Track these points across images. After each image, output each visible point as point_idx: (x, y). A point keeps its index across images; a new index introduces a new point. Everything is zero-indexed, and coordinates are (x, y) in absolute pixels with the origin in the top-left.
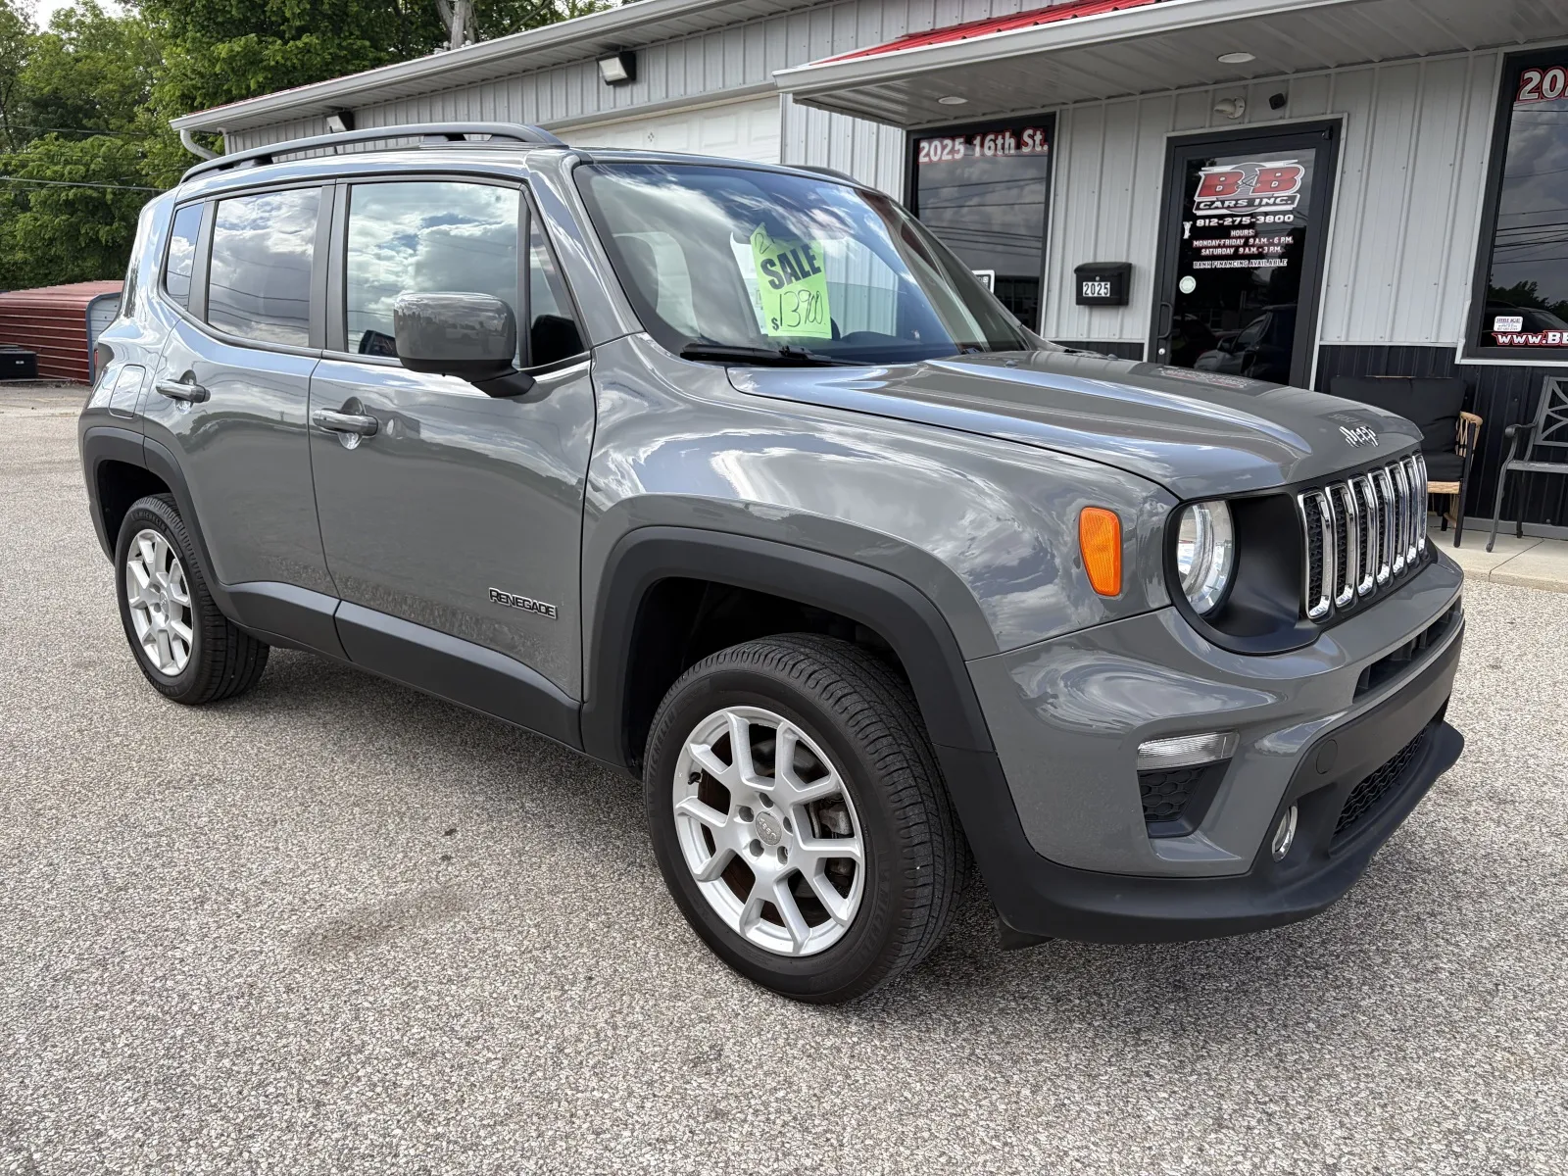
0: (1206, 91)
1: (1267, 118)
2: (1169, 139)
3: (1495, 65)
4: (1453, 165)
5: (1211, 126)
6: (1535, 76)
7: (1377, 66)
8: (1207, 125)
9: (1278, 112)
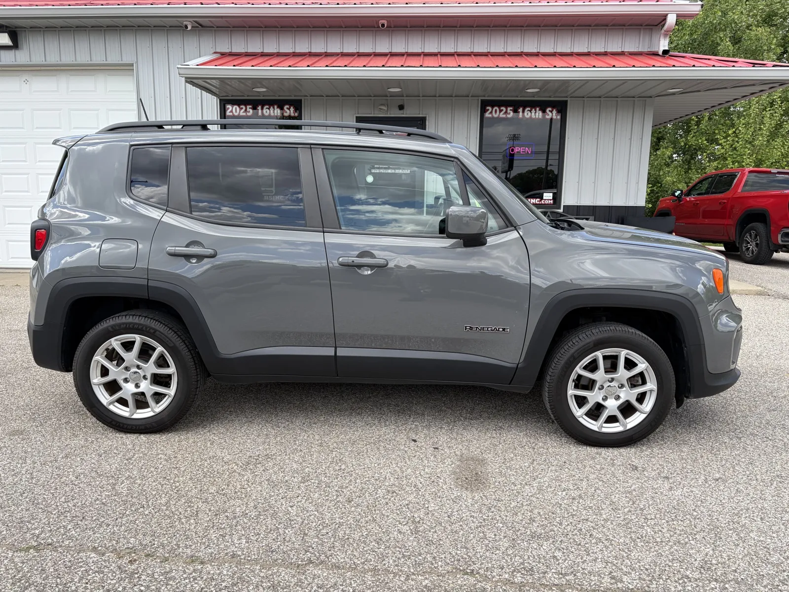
0: (371, 99)
1: (396, 113)
2: (357, 117)
3: (478, 104)
4: (467, 138)
5: (374, 114)
6: (490, 108)
7: (437, 98)
8: (373, 113)
9: (401, 112)
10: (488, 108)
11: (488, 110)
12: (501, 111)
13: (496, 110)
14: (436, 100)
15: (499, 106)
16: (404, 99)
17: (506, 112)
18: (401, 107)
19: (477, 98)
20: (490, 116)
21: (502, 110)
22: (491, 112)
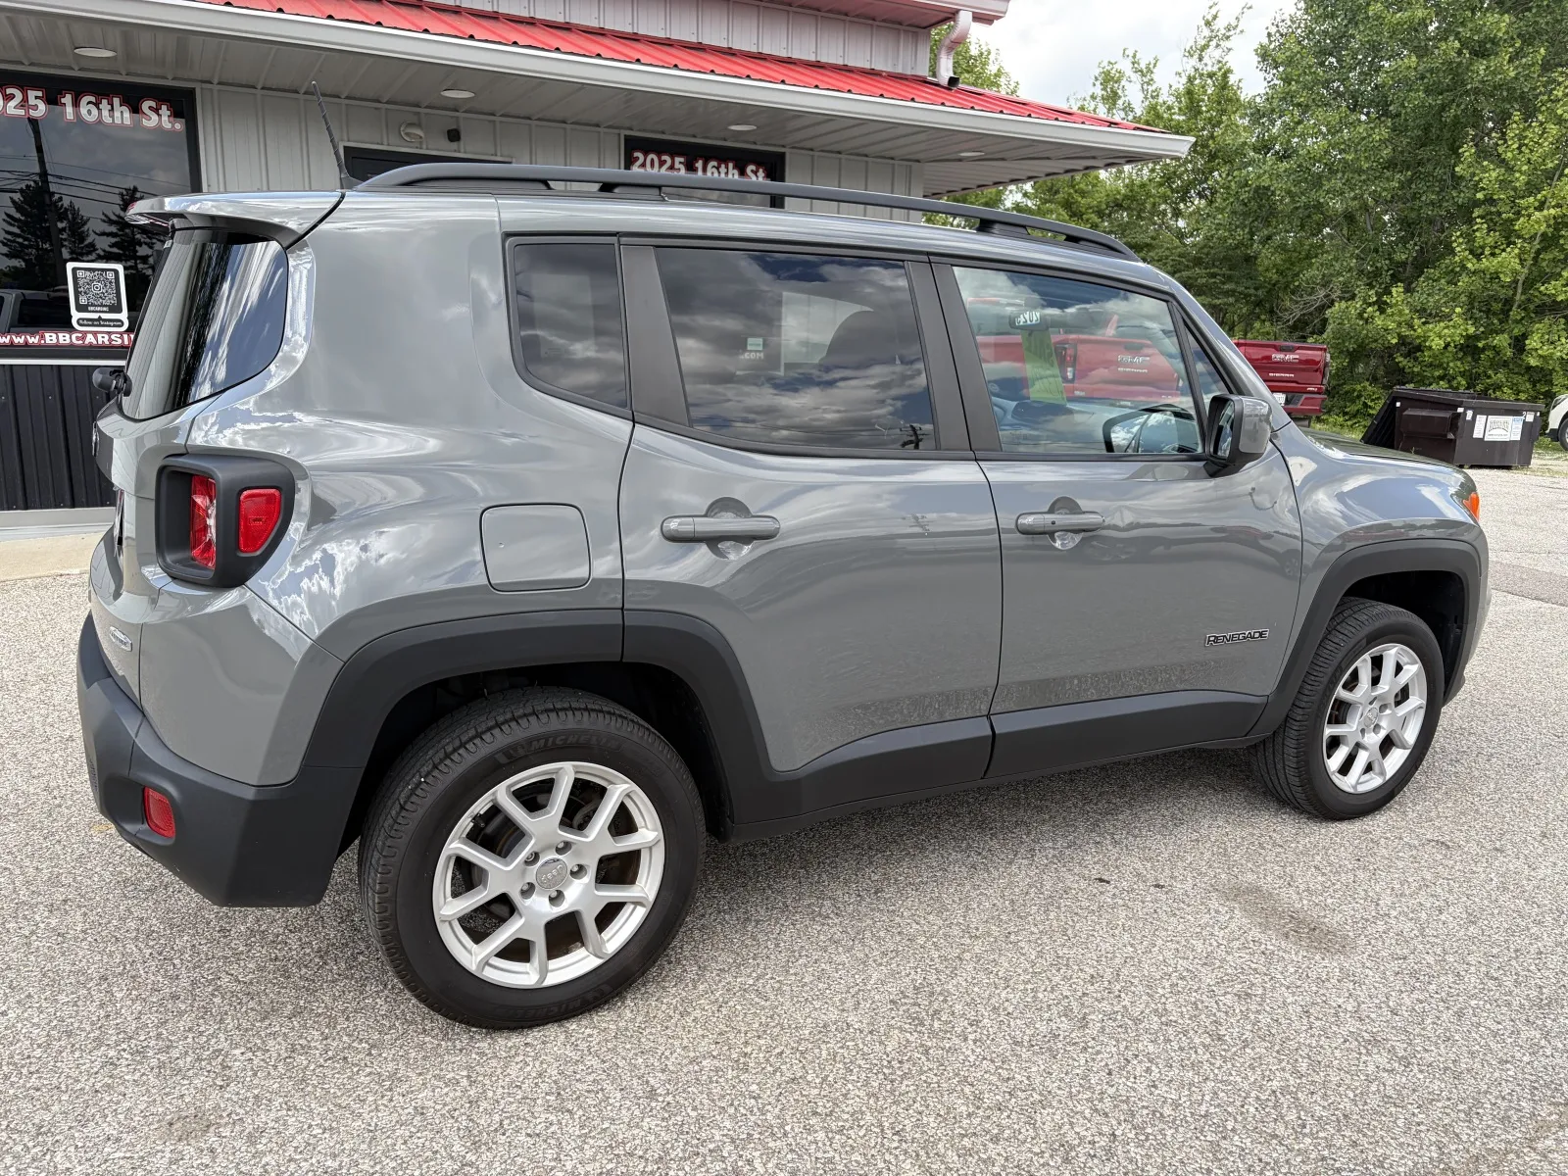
10: (636, 154)
11: (637, 159)
12: (662, 163)
13: (652, 160)
14: (565, 129)
15: (659, 154)
16: (457, 117)
17: (672, 167)
18: (454, 136)
19: (617, 131)
20: (642, 170)
21: (665, 161)
22: (643, 165)
